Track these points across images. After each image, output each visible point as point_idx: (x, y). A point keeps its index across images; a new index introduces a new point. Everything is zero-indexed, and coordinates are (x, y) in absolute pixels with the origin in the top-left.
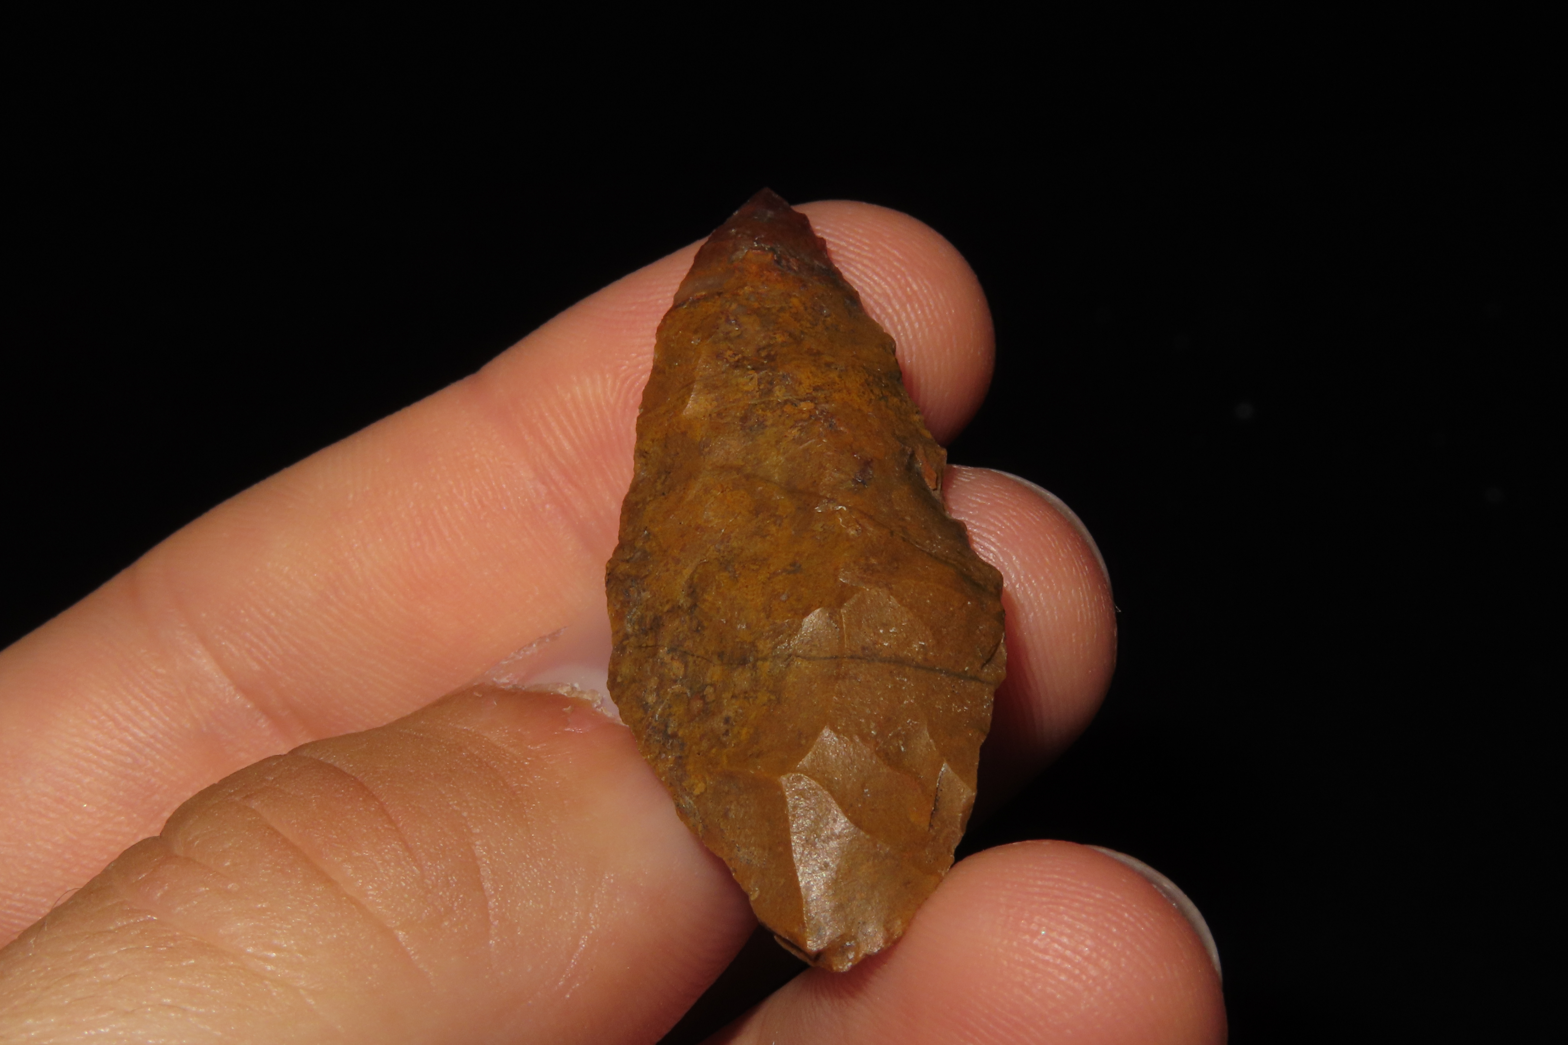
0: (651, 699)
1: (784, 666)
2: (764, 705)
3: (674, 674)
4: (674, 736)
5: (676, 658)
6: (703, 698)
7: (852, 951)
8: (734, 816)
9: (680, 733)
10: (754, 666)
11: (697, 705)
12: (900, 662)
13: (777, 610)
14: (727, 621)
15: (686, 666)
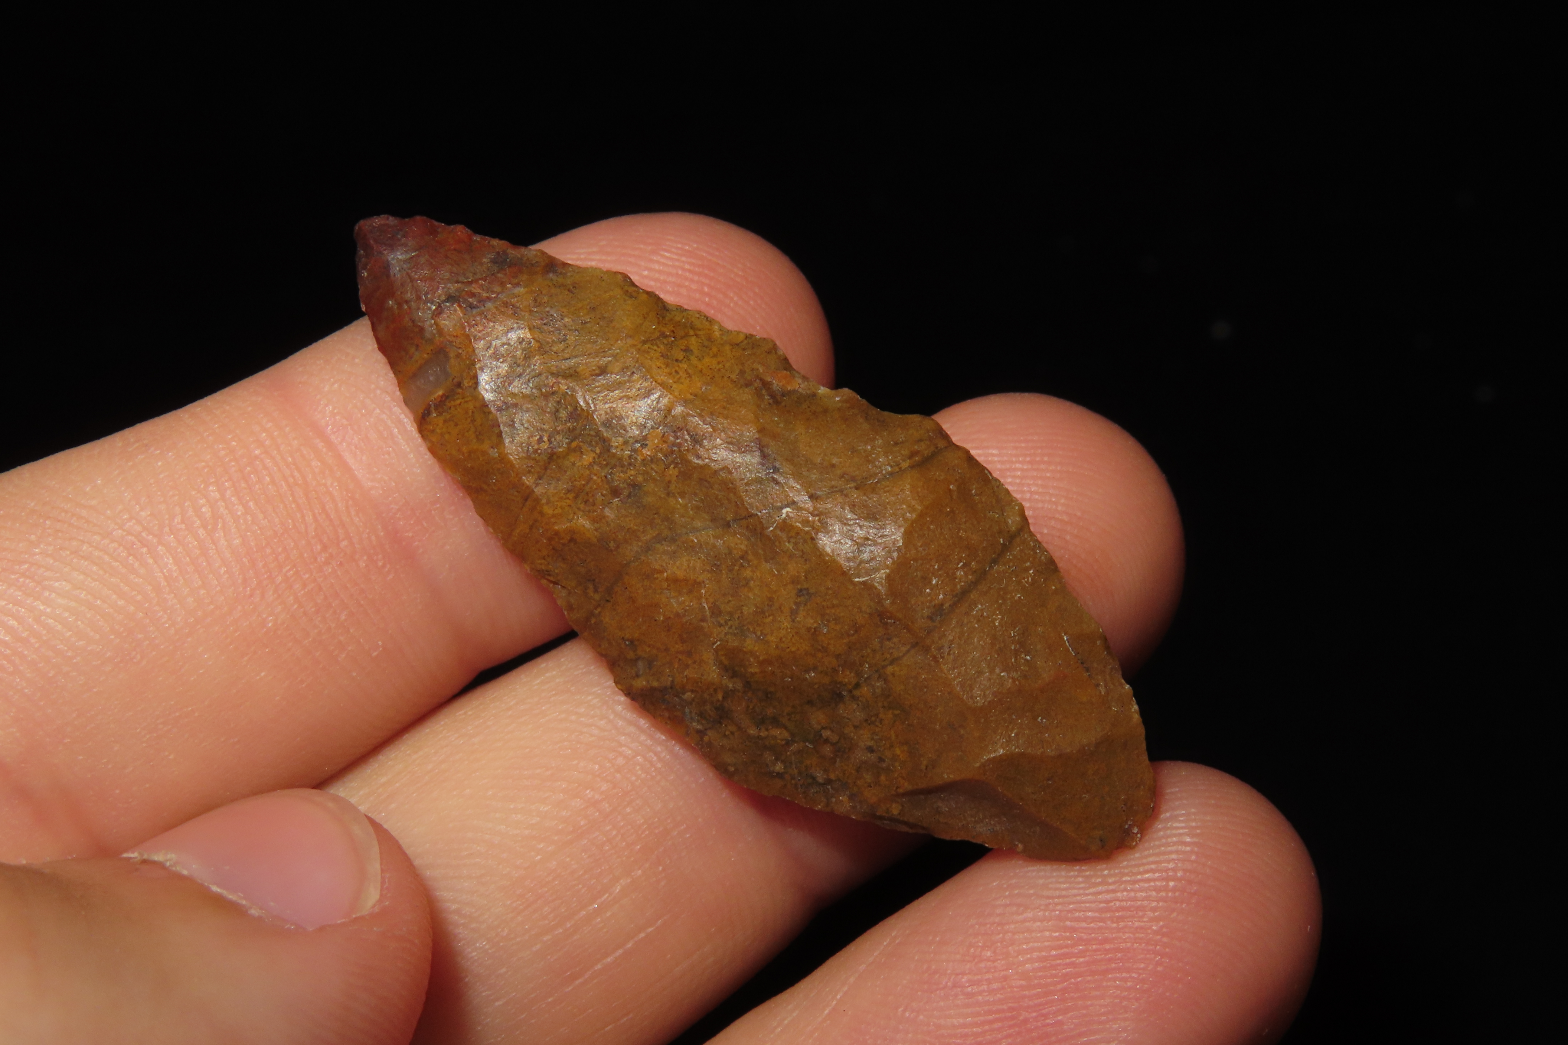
0: (779, 767)
1: (883, 683)
2: (895, 722)
3: (782, 740)
4: (829, 781)
5: (770, 727)
6: (826, 741)
7: (1133, 828)
8: (947, 809)
9: (832, 776)
10: (854, 698)
11: (827, 750)
12: (961, 596)
13: (828, 644)
14: (792, 678)
15: (786, 728)
